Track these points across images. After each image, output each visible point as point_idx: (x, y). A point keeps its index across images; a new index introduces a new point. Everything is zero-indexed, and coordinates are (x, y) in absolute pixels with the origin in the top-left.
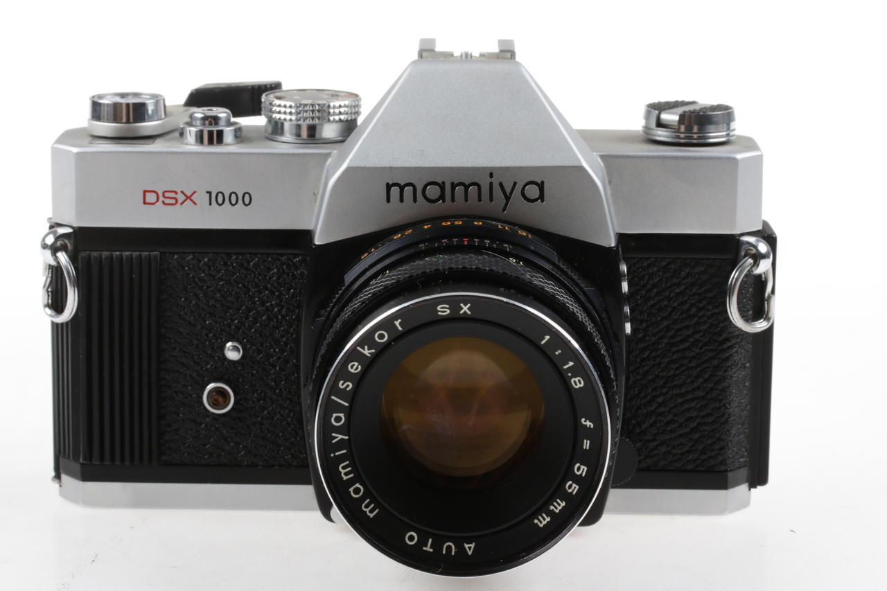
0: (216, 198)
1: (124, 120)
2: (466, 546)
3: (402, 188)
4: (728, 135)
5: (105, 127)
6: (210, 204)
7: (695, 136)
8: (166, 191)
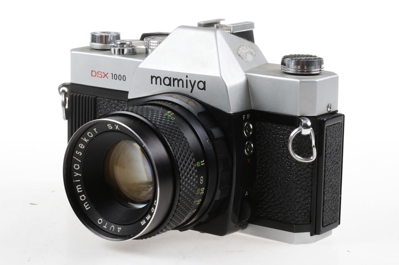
0: (115, 77)
1: (104, 42)
2: (118, 228)
3: (156, 79)
4: (320, 70)
5: (98, 45)
6: (112, 79)
7: (305, 71)
8: (99, 72)
